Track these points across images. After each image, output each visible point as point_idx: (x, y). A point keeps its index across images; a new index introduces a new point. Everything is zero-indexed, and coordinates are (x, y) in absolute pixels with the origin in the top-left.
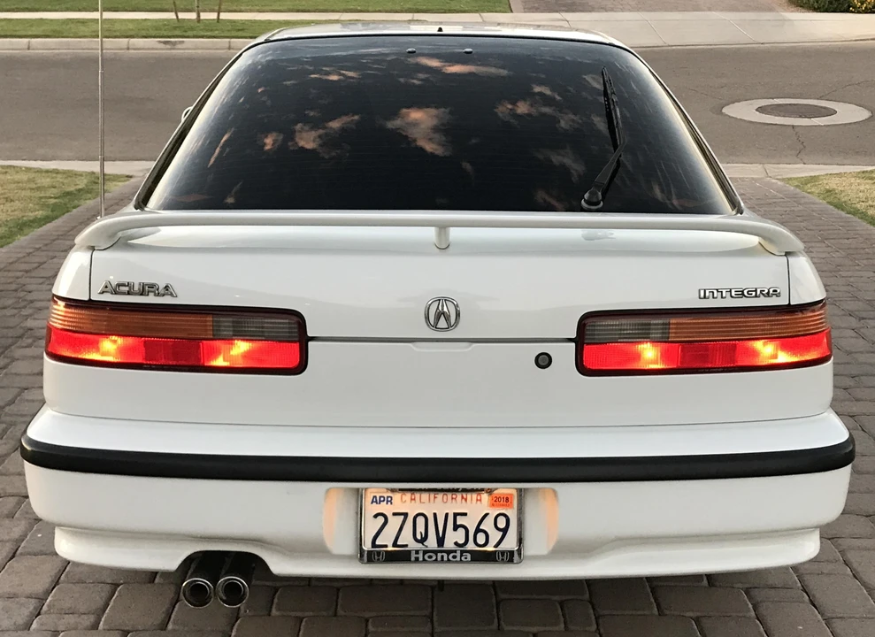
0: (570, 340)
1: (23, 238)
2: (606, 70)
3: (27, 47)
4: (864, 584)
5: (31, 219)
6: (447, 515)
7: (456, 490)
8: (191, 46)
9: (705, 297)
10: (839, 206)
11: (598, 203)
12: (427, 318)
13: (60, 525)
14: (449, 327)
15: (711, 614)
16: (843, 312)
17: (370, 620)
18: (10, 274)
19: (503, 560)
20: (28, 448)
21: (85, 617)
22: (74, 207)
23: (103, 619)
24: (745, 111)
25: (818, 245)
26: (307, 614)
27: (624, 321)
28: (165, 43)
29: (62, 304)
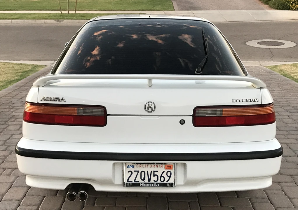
0: (191, 115)
1: (11, 86)
2: (203, 30)
3: (10, 23)
4: (289, 197)
5: (13, 80)
6: (151, 171)
7: (154, 163)
8: (66, 22)
9: (234, 102)
10: (284, 75)
11: (200, 72)
12: (145, 108)
13: (27, 175)
14: (152, 111)
15: (238, 206)
16: (285, 110)
17: (127, 208)
18: (7, 98)
19: (169, 186)
20: (18, 150)
21: (34, 206)
22: (27, 76)
23: (40, 207)
24: (253, 43)
25: (277, 88)
26: (106, 206)
27: (208, 109)
28: (57, 21)
29: (29, 104)
